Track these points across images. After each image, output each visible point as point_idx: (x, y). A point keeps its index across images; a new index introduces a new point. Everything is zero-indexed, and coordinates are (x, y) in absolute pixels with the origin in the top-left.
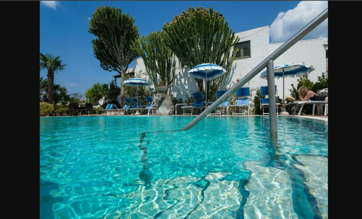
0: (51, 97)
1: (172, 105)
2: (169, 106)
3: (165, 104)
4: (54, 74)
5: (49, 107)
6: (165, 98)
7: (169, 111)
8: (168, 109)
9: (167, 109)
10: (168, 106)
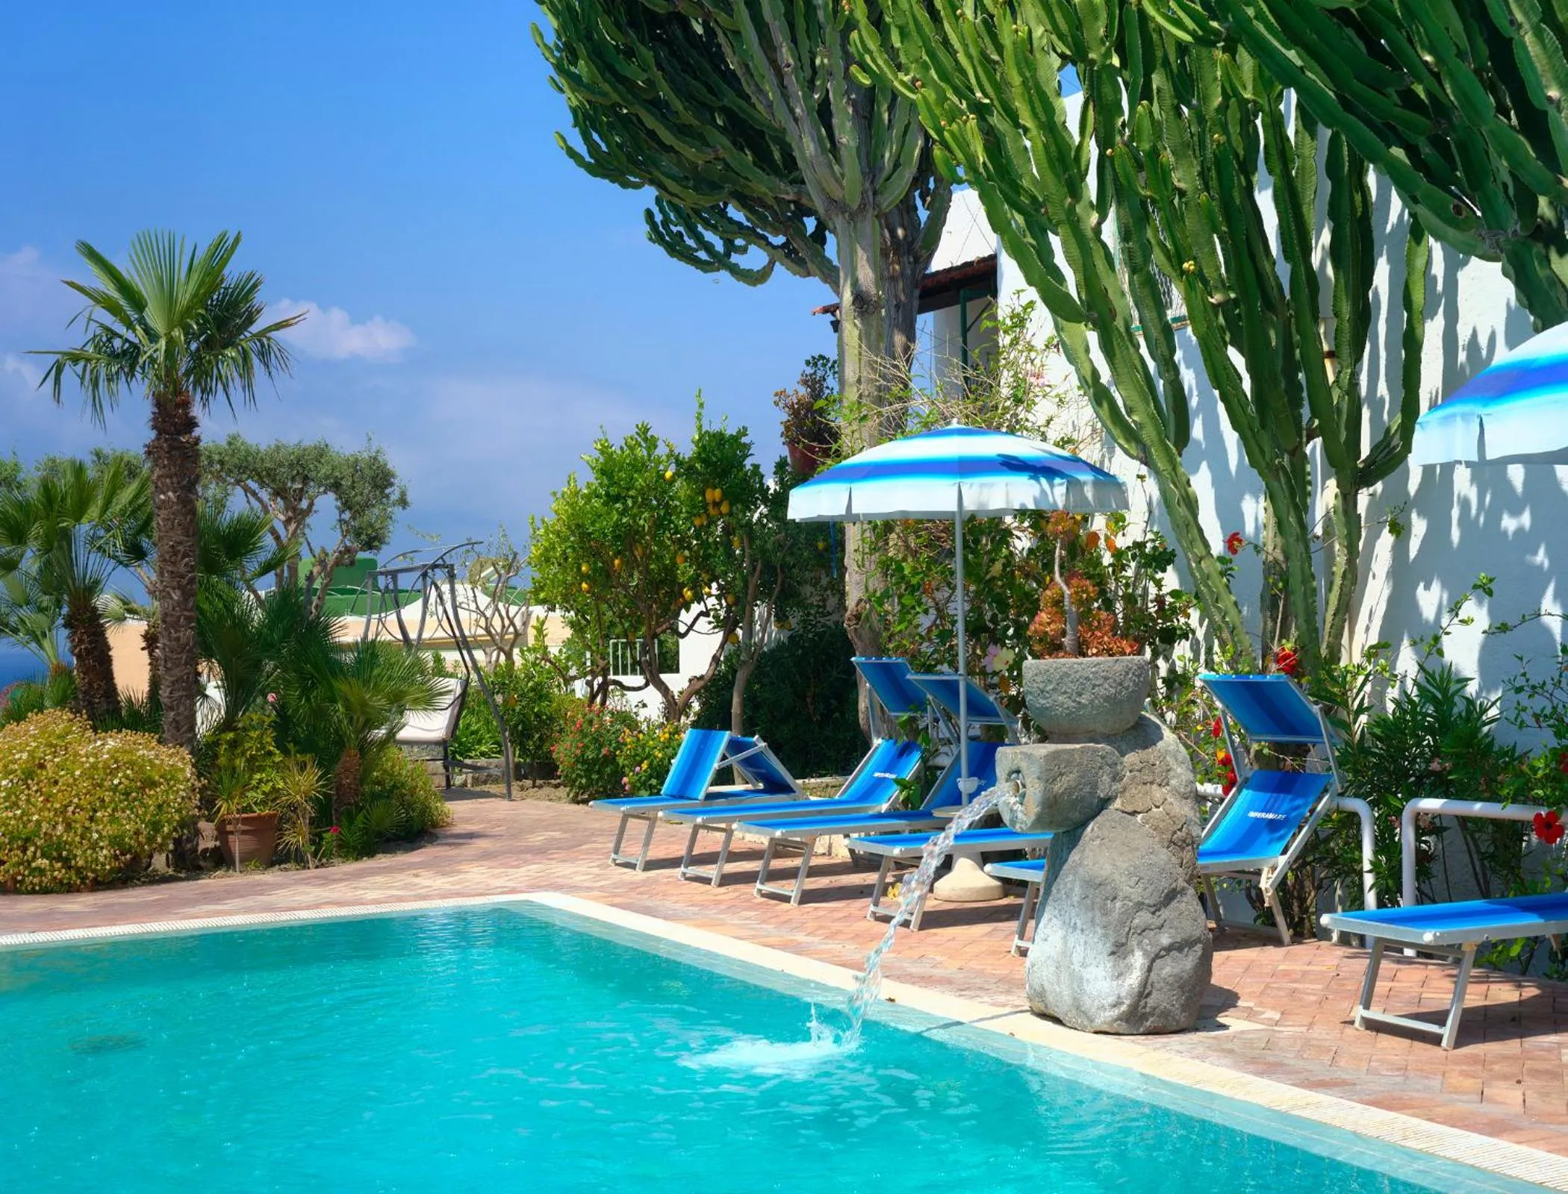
0: (177, 672)
1: (1171, 896)
2: (1143, 918)
3: (1094, 885)
4: (196, 432)
5: (154, 784)
6: (1105, 803)
7: (1134, 979)
8: (1119, 951)
9: (1109, 947)
10: (1128, 915)
